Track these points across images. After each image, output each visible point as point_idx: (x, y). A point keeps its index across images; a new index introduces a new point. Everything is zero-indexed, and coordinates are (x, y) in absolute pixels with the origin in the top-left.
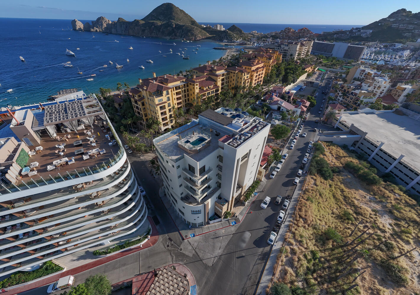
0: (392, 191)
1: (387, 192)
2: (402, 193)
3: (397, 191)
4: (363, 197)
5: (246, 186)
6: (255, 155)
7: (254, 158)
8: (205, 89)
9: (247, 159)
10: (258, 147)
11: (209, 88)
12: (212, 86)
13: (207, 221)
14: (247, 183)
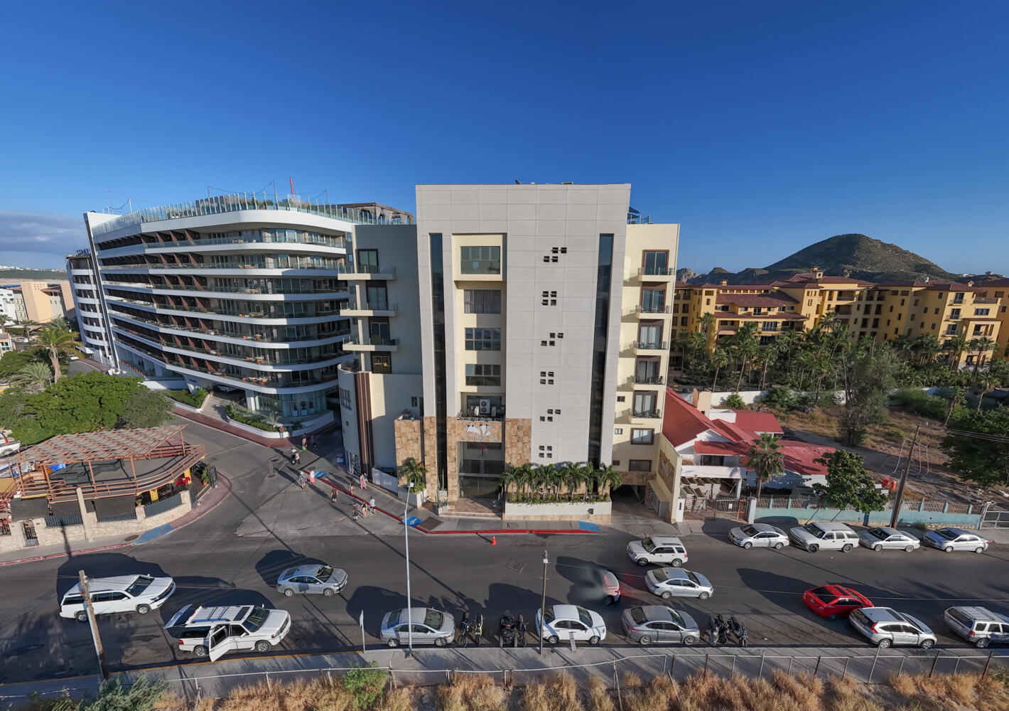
5: (528, 432)
6: (550, 293)
7: (545, 303)
8: (741, 312)
9: (499, 277)
10: (555, 255)
11: (758, 311)
12: (775, 311)
13: (366, 461)
14: (530, 421)
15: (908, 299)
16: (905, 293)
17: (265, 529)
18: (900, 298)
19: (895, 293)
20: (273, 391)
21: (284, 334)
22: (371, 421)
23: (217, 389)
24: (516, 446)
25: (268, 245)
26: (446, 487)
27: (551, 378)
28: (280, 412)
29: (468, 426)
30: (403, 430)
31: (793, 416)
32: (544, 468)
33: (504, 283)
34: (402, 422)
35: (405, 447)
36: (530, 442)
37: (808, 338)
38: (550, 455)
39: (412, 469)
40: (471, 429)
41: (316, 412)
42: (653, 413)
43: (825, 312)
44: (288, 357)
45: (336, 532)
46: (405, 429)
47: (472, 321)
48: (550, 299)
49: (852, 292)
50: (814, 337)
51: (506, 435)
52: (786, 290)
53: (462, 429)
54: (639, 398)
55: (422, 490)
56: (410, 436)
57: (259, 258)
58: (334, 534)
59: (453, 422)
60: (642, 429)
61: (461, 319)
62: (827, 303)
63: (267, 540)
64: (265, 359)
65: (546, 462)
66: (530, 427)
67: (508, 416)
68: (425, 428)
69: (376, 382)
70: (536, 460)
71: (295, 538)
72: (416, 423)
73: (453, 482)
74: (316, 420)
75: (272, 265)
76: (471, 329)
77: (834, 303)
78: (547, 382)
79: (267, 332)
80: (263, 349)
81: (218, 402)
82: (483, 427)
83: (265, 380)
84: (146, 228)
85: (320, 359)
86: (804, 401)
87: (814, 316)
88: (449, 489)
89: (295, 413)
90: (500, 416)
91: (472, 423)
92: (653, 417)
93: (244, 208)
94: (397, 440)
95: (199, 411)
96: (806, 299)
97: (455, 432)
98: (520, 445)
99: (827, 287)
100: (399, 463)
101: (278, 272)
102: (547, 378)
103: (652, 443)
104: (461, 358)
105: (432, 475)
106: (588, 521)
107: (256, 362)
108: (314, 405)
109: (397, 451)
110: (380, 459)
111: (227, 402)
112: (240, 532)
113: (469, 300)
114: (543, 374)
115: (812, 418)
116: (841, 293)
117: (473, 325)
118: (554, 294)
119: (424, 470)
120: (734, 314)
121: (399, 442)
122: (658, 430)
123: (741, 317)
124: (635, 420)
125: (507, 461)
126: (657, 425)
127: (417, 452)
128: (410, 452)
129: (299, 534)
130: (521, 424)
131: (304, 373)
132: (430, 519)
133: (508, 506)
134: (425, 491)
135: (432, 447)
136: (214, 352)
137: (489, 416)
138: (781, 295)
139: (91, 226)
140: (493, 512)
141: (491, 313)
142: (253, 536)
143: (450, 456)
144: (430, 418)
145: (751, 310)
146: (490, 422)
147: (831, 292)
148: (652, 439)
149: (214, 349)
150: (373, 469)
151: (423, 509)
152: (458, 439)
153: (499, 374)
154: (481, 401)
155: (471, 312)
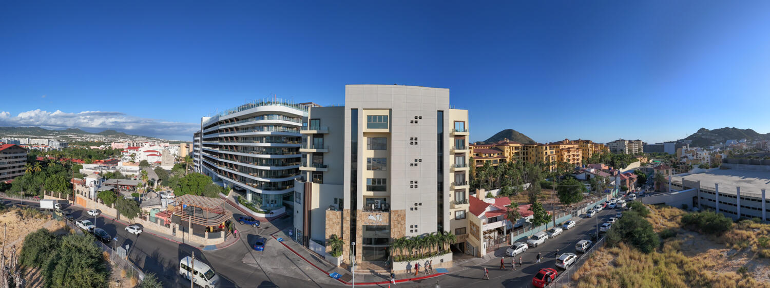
0: (748, 228)
1: (744, 232)
2: (759, 225)
3: (753, 225)
4: (718, 257)
5: (404, 218)
6: (414, 138)
7: (412, 143)
8: (484, 156)
9: (387, 130)
10: (416, 120)
11: (490, 155)
12: (496, 155)
13: (306, 234)
14: (405, 211)
15: (534, 149)
16: (533, 147)
17: (256, 263)
18: (532, 149)
19: (530, 147)
20: (260, 191)
21: (268, 162)
22: (310, 211)
23: (235, 188)
24: (397, 227)
25: (266, 121)
26: (355, 254)
27: (416, 184)
28: (261, 203)
29: (369, 215)
30: (331, 216)
31: (512, 198)
32: (414, 238)
33: (389, 134)
34: (330, 212)
35: (331, 227)
36: (405, 223)
37: (509, 165)
38: (416, 231)
39: (335, 240)
40: (371, 217)
41: (277, 206)
42: (464, 202)
43: (512, 155)
44: (268, 174)
45: (292, 275)
46: (332, 216)
47: (371, 154)
48: (414, 141)
49: (518, 147)
50: (511, 165)
51: (391, 220)
52: (499, 147)
53: (365, 218)
54: (457, 193)
55: (340, 255)
56: (334, 220)
57: (261, 127)
58: (291, 276)
59: (360, 213)
60: (460, 211)
61: (366, 153)
62: (512, 151)
63: (256, 270)
64: (257, 175)
65: (415, 235)
66: (405, 215)
67: (393, 208)
68: (344, 216)
69: (316, 188)
70: (409, 234)
71: (271, 273)
72: (339, 213)
73: (359, 251)
74: (278, 210)
75: (266, 130)
76: (370, 158)
77: (514, 151)
78: (414, 186)
79: (260, 161)
80: (257, 169)
81: (235, 194)
82: (378, 216)
83: (256, 185)
84: (221, 119)
85: (282, 177)
86: (514, 191)
87: (509, 157)
88: (357, 255)
89: (268, 205)
90: (387, 209)
91: (371, 214)
92: (464, 203)
93: (259, 106)
94: (327, 222)
95: (227, 197)
96: (505, 150)
97: (361, 219)
98: (399, 226)
99: (512, 145)
100: (327, 237)
101: (269, 133)
102: (414, 184)
103: (465, 218)
104: (365, 175)
105: (346, 247)
106: (440, 268)
107: (253, 176)
108: (277, 202)
109: (326, 230)
110: (315, 235)
111: (238, 195)
112: (245, 261)
113: (369, 143)
114: (412, 182)
115: (518, 197)
116: (515, 147)
117: (372, 156)
118: (416, 139)
119: (342, 242)
120: (481, 157)
121: (328, 224)
122: (467, 210)
123: (484, 158)
124: (457, 206)
125: (392, 237)
126: (466, 207)
127: (338, 231)
128: (334, 231)
129: (272, 270)
130: (399, 213)
131: (274, 183)
132: (346, 274)
133: (395, 264)
134: (342, 256)
135: (347, 228)
136: (236, 170)
137: (380, 210)
138: (496, 149)
139: (203, 121)
140: (385, 269)
141: (381, 149)
142: (250, 265)
143: (359, 234)
144: (347, 210)
145: (487, 155)
146: (382, 213)
147: (513, 147)
148: (465, 216)
149: (237, 168)
150: (310, 240)
151: (341, 268)
152: (363, 224)
153: (386, 184)
154: (376, 201)
155: (371, 149)
